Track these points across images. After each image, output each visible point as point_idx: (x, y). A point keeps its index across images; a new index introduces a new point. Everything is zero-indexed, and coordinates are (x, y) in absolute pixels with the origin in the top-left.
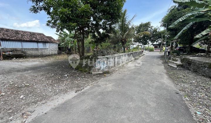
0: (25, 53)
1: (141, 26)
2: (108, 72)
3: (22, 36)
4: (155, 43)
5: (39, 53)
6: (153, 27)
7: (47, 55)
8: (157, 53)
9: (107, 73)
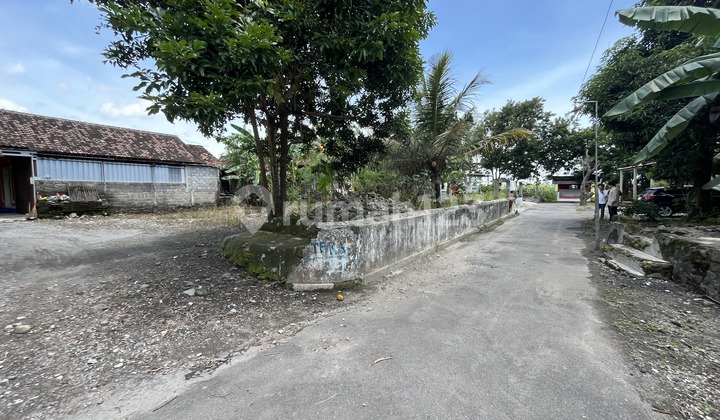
0: (108, 197)
1: (508, 111)
2: (357, 284)
3: (109, 145)
4: (561, 173)
5: (154, 198)
6: (553, 115)
7: (180, 207)
8: (569, 210)
9: (354, 286)
